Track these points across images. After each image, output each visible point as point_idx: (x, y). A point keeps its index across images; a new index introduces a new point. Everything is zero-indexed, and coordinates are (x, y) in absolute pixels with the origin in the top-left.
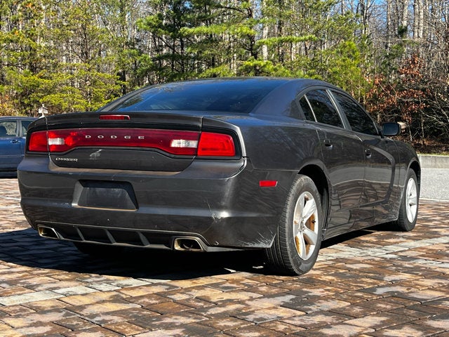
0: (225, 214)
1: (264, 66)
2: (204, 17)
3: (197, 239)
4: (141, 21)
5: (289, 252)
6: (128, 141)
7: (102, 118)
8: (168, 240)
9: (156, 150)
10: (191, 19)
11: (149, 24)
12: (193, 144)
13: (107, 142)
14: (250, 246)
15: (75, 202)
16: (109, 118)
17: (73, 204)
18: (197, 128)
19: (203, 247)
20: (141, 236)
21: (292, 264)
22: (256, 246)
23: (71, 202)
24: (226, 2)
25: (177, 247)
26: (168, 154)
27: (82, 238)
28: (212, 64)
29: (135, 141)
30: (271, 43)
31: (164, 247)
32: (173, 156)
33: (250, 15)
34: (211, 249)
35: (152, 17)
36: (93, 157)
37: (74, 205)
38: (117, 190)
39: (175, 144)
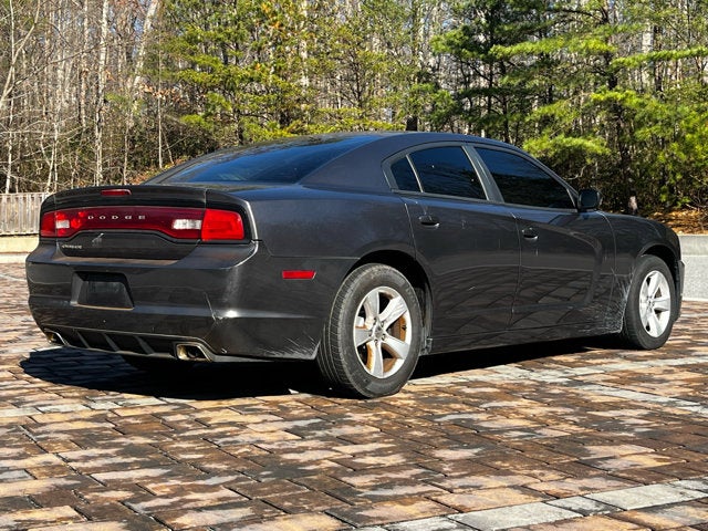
0: (232, 314)
1: (623, 100)
2: (531, 27)
3: (200, 346)
4: (439, 39)
5: (344, 366)
6: (128, 222)
8: (169, 346)
9: (158, 233)
10: (510, 31)
11: (450, 43)
12: (198, 225)
13: (108, 224)
14: (277, 356)
15: (74, 300)
17: (72, 303)
18: (200, 205)
19: (208, 355)
20: (140, 340)
21: (353, 383)
22: (287, 356)
23: (70, 300)
24: (560, 3)
25: (182, 356)
26: (170, 239)
27: (86, 344)
28: (548, 99)
29: (135, 223)
30: (636, 63)
31: (170, 356)
32: (175, 240)
33: (605, 20)
34: (219, 359)
35: (455, 32)
36: (95, 243)
37: (74, 303)
38: (115, 284)
39: (179, 224)
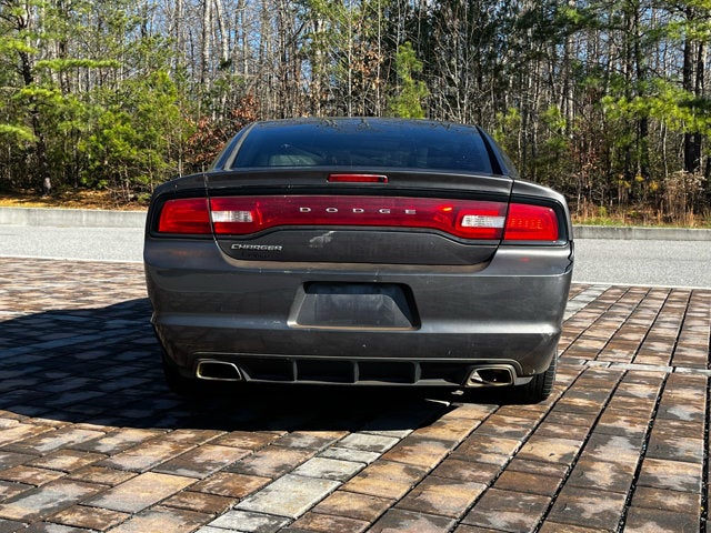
3: (510, 368)
6: (385, 217)
7: (335, 179)
9: (438, 232)
13: (344, 219)
15: (292, 320)
16: (346, 179)
17: (289, 323)
18: (502, 198)
20: (418, 367)
23: (287, 319)
26: (457, 239)
29: (398, 218)
32: (464, 241)
33: (21, 26)
36: (317, 242)
37: (292, 323)
38: (373, 297)
39: (470, 221)
